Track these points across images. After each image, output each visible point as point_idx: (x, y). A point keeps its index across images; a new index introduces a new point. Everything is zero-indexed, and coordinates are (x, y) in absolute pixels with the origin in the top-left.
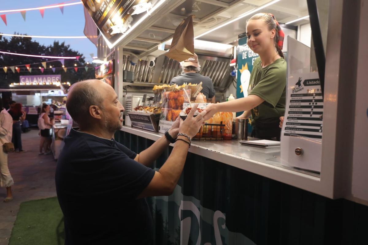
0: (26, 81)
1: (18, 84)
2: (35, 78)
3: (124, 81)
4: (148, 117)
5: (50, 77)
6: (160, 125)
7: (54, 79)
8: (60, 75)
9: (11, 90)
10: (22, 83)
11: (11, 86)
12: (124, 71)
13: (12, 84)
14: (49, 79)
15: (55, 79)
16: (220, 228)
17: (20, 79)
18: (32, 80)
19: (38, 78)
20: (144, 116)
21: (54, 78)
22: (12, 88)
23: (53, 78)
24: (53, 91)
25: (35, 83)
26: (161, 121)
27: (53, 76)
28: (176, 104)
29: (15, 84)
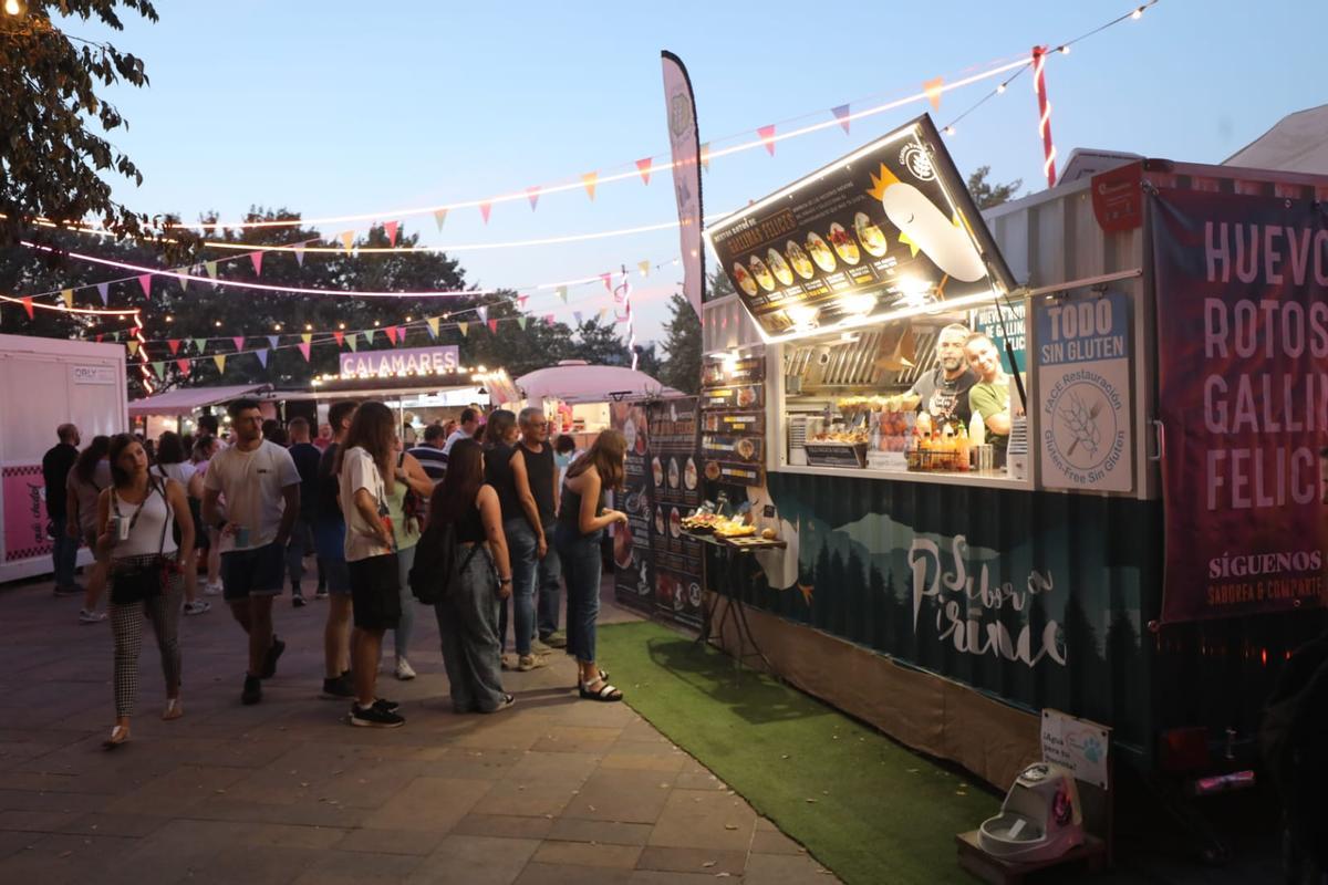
0: (359, 368)
1: (336, 377)
2: (384, 359)
3: (787, 392)
4: (850, 448)
5: (425, 352)
6: (868, 458)
7: (438, 357)
8: (456, 347)
9: (316, 396)
10: (347, 374)
11: (315, 382)
12: (786, 376)
13: (318, 378)
14: (425, 359)
15: (443, 358)
16: (961, 551)
17: (341, 361)
18: (376, 364)
19: (394, 358)
20: (841, 447)
21: (440, 354)
22: (319, 390)
23: (435, 355)
24: (431, 394)
25: (384, 371)
26: (868, 453)
27: (435, 351)
28: (894, 429)
29: (327, 377)
